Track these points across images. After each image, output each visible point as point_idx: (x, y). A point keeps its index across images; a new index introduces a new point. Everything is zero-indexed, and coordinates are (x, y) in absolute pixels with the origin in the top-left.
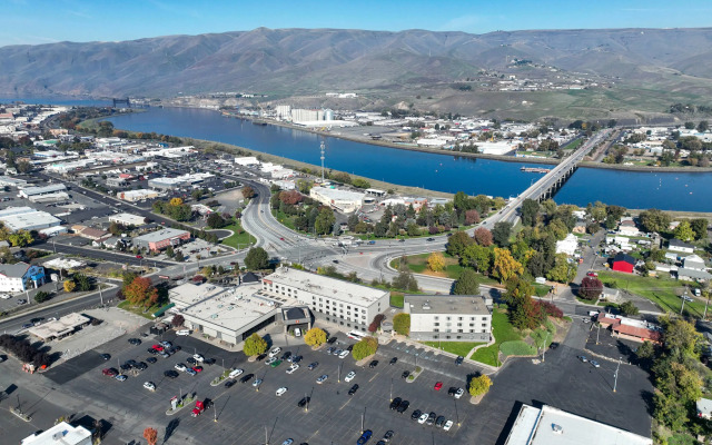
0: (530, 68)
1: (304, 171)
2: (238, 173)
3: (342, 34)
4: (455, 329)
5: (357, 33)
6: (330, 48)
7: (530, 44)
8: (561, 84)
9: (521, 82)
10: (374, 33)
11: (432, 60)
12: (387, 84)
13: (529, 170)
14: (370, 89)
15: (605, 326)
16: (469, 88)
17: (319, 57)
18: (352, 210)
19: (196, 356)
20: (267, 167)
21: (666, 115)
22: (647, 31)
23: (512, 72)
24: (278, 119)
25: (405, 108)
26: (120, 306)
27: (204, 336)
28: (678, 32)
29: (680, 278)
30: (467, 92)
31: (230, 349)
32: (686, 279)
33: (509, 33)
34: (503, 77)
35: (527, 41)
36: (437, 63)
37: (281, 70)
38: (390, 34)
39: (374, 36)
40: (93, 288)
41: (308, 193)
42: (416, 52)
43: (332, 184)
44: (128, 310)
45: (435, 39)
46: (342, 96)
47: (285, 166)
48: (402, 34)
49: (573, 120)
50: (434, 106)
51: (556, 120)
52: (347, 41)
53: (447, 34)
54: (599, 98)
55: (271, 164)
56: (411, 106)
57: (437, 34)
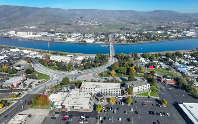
0: (83, 19)
1: (40, 52)
2: (16, 54)
3: (23, 8)
4: (142, 89)
5: (29, 8)
6: (20, 12)
7: (81, 13)
8: (93, 23)
9: (83, 23)
10: (34, 8)
11: (55, 16)
12: (43, 23)
13: (103, 46)
14: (38, 25)
15: (163, 81)
16: (70, 25)
17: (17, 15)
18: (69, 62)
19: (82, 117)
20: (26, 52)
21: (120, 31)
22: (108, 10)
23: (79, 20)
24: (12, 35)
25: (53, 31)
26: (31, 108)
27: (75, 109)
28: (114, 11)
29: (163, 68)
30: (70, 26)
31: (89, 111)
32: (164, 68)
33: (75, 10)
34: (77, 21)
35: (80, 12)
36: (57, 18)
37: (3, 19)
38: (39, 9)
39: (34, 9)
40: (9, 104)
41: (50, 58)
42: (49, 14)
43: (53, 55)
44: (36, 108)
45: (54, 11)
46: (31, 27)
47: (32, 51)
48: (44, 9)
49: (102, 33)
50: (62, 30)
51: (98, 33)
52: (26, 10)
53: (57, 9)
54: (104, 27)
55: (26, 50)
56: (55, 30)
57: (54, 9)
